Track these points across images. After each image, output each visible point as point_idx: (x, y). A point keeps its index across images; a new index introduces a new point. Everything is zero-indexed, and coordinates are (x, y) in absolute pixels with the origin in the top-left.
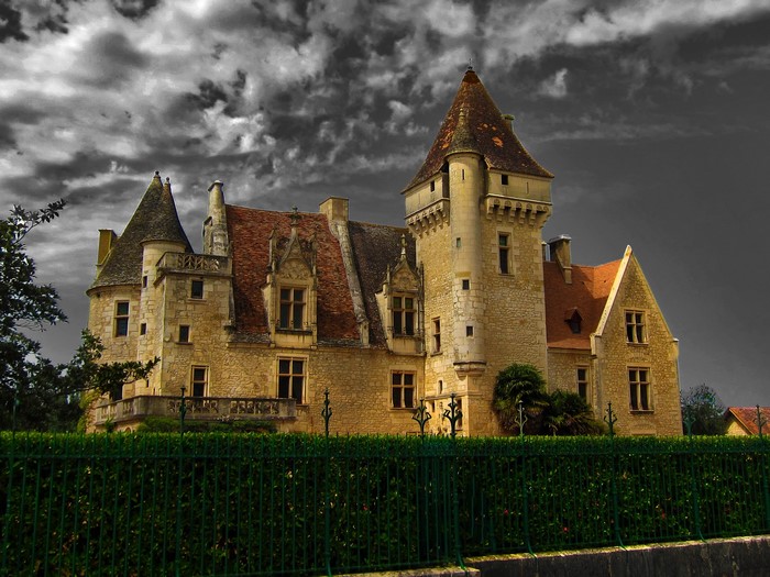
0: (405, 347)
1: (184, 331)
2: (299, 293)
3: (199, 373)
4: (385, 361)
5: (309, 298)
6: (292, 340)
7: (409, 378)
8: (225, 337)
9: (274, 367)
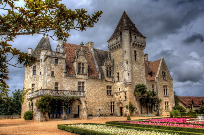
0: (110, 80)
1: (53, 72)
2: (83, 64)
3: (57, 84)
4: (105, 83)
5: (86, 66)
6: (81, 76)
7: (111, 87)
8: (64, 75)
9: (77, 83)
